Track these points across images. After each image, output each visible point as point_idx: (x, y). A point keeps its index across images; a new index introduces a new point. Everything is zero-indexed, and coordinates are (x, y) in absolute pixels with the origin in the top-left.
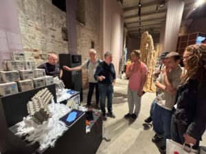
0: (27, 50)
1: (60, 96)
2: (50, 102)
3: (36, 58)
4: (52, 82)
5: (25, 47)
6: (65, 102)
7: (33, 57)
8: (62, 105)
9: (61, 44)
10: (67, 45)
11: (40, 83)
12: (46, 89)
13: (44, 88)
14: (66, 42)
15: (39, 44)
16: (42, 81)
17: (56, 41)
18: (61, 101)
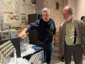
0: (6, 12)
1: (25, 50)
2: (12, 55)
3: (12, 19)
4: (17, 35)
5: (4, 11)
6: (28, 57)
7: (9, 18)
8: (25, 60)
9: (30, 7)
10: (35, 8)
11: (6, 35)
12: (10, 41)
13: (8, 41)
14: (34, 5)
15: (14, 8)
16: (7, 33)
17: (26, 5)
18: (25, 55)
